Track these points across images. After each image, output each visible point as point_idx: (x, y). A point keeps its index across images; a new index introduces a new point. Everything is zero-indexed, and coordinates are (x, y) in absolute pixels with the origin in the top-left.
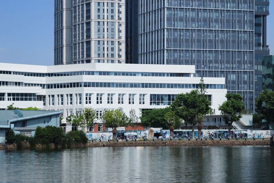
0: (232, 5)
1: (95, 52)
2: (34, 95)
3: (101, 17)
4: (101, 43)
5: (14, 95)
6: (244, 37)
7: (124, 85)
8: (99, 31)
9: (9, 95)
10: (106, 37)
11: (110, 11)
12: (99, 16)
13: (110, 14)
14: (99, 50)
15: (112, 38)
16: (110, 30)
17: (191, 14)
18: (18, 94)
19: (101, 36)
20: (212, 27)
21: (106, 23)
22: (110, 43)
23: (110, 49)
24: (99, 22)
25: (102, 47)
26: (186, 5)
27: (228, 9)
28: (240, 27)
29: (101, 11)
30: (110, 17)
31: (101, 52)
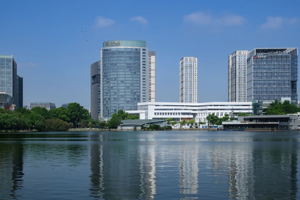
0: (281, 78)
1: (238, 96)
2: (190, 113)
3: (240, 82)
4: (240, 92)
5: (183, 113)
6: (286, 90)
7: (223, 109)
8: (239, 88)
9: (181, 113)
10: (242, 90)
11: (244, 80)
12: (239, 82)
13: (244, 81)
14: (239, 95)
15: (245, 90)
16: (244, 87)
17: (263, 82)
18: (184, 113)
19: (240, 89)
20: (272, 86)
21: (242, 85)
22: (244, 92)
23: (244, 94)
24: (239, 85)
25: (240, 94)
26: (261, 79)
27: (279, 79)
28: (284, 86)
29: (240, 80)
30: (244, 82)
31: (240, 95)
